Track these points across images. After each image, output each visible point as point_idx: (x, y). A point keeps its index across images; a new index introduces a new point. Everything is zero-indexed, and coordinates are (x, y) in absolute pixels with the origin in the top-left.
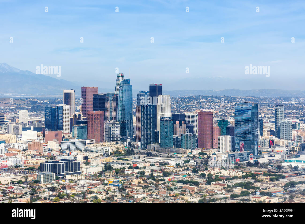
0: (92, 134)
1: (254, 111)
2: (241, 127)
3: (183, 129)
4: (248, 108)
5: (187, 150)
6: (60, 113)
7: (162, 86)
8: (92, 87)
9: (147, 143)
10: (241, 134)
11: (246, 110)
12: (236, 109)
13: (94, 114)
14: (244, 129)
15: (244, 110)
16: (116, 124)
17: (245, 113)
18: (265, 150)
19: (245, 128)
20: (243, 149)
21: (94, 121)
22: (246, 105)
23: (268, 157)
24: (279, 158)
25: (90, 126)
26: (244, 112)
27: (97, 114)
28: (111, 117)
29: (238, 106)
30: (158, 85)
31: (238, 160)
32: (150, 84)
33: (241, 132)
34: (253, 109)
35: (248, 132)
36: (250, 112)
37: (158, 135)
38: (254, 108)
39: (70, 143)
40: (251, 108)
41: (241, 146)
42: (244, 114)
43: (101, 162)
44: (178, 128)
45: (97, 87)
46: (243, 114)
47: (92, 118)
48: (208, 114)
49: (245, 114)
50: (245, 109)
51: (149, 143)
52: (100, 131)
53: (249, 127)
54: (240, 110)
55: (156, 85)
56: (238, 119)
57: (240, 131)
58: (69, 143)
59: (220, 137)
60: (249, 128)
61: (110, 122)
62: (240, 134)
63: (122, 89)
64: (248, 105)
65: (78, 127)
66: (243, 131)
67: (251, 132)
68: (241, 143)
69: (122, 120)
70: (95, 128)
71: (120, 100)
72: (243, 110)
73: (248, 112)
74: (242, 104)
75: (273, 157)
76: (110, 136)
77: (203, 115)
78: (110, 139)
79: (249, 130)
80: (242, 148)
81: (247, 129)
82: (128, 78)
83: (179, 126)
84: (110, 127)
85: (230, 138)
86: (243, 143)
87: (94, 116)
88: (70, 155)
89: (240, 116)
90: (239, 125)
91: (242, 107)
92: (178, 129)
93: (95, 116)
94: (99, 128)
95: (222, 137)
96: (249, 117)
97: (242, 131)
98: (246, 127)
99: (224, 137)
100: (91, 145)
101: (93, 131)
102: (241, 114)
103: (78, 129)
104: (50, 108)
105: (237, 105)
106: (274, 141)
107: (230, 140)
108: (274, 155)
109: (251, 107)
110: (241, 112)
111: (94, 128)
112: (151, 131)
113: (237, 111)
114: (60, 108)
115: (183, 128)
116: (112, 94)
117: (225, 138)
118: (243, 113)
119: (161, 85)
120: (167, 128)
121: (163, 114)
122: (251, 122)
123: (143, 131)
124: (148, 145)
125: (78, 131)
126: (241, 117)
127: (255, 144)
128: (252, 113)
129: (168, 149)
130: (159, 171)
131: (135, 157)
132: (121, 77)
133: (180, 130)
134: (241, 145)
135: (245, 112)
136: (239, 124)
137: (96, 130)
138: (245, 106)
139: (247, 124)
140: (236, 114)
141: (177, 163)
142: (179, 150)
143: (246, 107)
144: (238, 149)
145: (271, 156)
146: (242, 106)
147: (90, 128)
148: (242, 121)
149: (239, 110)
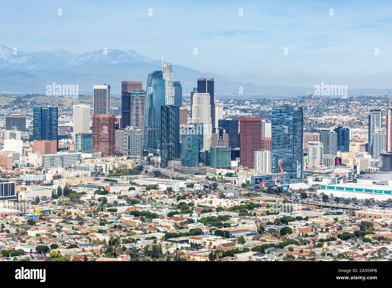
0: (97, 145)
1: (296, 116)
2: (279, 138)
3: (224, 141)
4: (289, 113)
5: (217, 169)
6: (55, 117)
7: (214, 81)
8: (134, 82)
9: (169, 159)
10: (279, 149)
11: (286, 116)
12: (274, 114)
13: (100, 119)
14: (283, 142)
15: (284, 116)
16: (136, 132)
17: (285, 119)
19: (285, 140)
20: (282, 170)
21: (100, 127)
22: (286, 108)
23: (313, 181)
24: (328, 183)
25: (95, 134)
26: (283, 117)
27: (105, 118)
28: (137, 122)
29: (276, 109)
30: (208, 80)
31: (263, 185)
33: (279, 146)
34: (295, 114)
35: (288, 146)
36: (291, 118)
38: (297, 113)
39: (54, 157)
40: (292, 113)
41: (279, 165)
42: (283, 120)
43: (67, 184)
45: (142, 82)
46: (282, 120)
47: (98, 123)
49: (285, 120)
50: (285, 114)
51: (171, 159)
52: (108, 141)
53: (290, 139)
54: (278, 116)
55: (206, 79)
56: (275, 128)
57: (278, 144)
59: (258, 153)
60: (290, 141)
61: (129, 129)
62: (278, 149)
63: (150, 85)
64: (289, 108)
65: (82, 136)
66: (282, 145)
67: (292, 147)
68: (279, 161)
69: (149, 127)
70: (102, 137)
72: (282, 116)
73: (288, 118)
74: (282, 106)
75: (320, 181)
76: (129, 149)
77: (246, 121)
78: (129, 152)
79: (290, 144)
80: (281, 168)
81: (287, 142)
82: (159, 70)
83: (218, 137)
84: (129, 137)
85: (270, 154)
86: (281, 162)
87: (100, 120)
89: (278, 123)
90: (277, 136)
91: (281, 112)
92: (218, 141)
93: (102, 121)
94: (108, 137)
95: (260, 152)
96: (290, 125)
97: (281, 145)
98: (286, 139)
99: (262, 152)
100: (88, 161)
101: (99, 141)
102: (279, 120)
103: (82, 139)
104: (40, 109)
105: (274, 109)
106: (341, 159)
107: (270, 156)
108: (321, 179)
109: (293, 111)
110: (279, 117)
111: (100, 137)
113: (274, 116)
114: (54, 109)
118: (282, 119)
119: (213, 79)
120: (189, 138)
121: (198, 119)
122: (292, 132)
123: (163, 142)
124: (168, 162)
125: (82, 141)
126: (279, 125)
127: (298, 163)
128: (294, 119)
129: (189, 168)
131: (130, 178)
132: (167, 69)
133: (220, 142)
134: (280, 163)
135: (285, 117)
136: (277, 134)
137: (103, 140)
138: (286, 110)
139: (288, 135)
140: (273, 120)
142: (205, 169)
143: (286, 112)
144: (276, 169)
145: (317, 180)
146: (281, 109)
147: (95, 137)
148: (281, 131)
149: (277, 116)
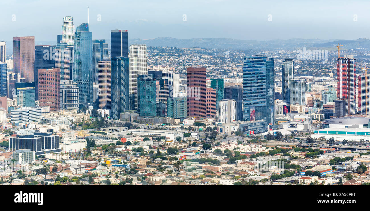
0: (44, 100)
1: (269, 67)
2: (252, 88)
3: (165, 92)
4: (261, 63)
9: (120, 111)
10: (252, 98)
11: (258, 66)
12: (246, 64)
13: (47, 73)
14: (256, 91)
15: (256, 66)
16: (73, 86)
17: (258, 69)
18: (282, 119)
19: (257, 90)
20: (254, 118)
21: (47, 82)
22: (259, 59)
23: (288, 127)
24: (303, 129)
25: (41, 89)
26: (256, 68)
27: (51, 73)
29: (248, 60)
30: (123, 32)
31: (252, 132)
32: (111, 31)
33: (252, 95)
34: (268, 64)
35: (261, 95)
36: (264, 69)
37: (133, 100)
38: (269, 63)
40: (265, 63)
41: (251, 114)
42: (256, 71)
44: (159, 90)
45: (34, 37)
46: (254, 71)
47: (45, 78)
48: (200, 71)
49: (258, 71)
50: (257, 65)
51: (123, 111)
52: (55, 95)
53: (263, 88)
54: (251, 66)
56: (248, 78)
57: (251, 94)
58: (22, 112)
59: (222, 102)
60: (263, 90)
61: (64, 83)
62: (250, 98)
63: (78, 38)
64: (261, 59)
65: (24, 91)
66: (255, 94)
67: (265, 96)
68: (251, 110)
69: (79, 81)
70: (49, 92)
71: (76, 52)
72: (255, 66)
73: (261, 68)
74: (254, 57)
75: (295, 127)
77: (194, 72)
78: (65, 106)
79: (263, 93)
80: (253, 116)
81: (260, 91)
83: (159, 88)
84: (65, 90)
85: (235, 103)
86: (254, 110)
87: (47, 75)
88: (26, 128)
89: (250, 73)
90: (250, 86)
91: (253, 62)
93: (49, 75)
94: (54, 91)
95: (224, 101)
96: (263, 75)
97: (253, 94)
98: (259, 88)
99: (226, 101)
101: (46, 96)
102: (252, 71)
103: (25, 94)
105: (246, 59)
107: (235, 105)
108: (296, 125)
109: (266, 62)
110: (252, 68)
111: (47, 91)
112: (124, 94)
113: (246, 67)
114: (4, 66)
115: (165, 90)
116: (65, 45)
117: (228, 103)
118: (255, 69)
119: (127, 31)
120: (149, 90)
121: (137, 70)
122: (265, 82)
123: (114, 94)
124: (120, 114)
125: (25, 96)
126: (252, 75)
127: (271, 111)
128: (266, 69)
129: (150, 119)
130: (159, 147)
131: (113, 130)
132: (69, 22)
133: (161, 93)
134: (252, 112)
135: (258, 68)
136: (250, 84)
137: (49, 94)
138: (258, 60)
139: (260, 85)
140: (245, 70)
141: (177, 136)
142: (166, 120)
143: (258, 62)
144: (248, 118)
145: (292, 126)
146: (253, 60)
147: (41, 92)
148: (253, 81)
149: (249, 66)
